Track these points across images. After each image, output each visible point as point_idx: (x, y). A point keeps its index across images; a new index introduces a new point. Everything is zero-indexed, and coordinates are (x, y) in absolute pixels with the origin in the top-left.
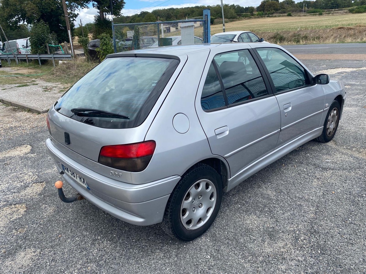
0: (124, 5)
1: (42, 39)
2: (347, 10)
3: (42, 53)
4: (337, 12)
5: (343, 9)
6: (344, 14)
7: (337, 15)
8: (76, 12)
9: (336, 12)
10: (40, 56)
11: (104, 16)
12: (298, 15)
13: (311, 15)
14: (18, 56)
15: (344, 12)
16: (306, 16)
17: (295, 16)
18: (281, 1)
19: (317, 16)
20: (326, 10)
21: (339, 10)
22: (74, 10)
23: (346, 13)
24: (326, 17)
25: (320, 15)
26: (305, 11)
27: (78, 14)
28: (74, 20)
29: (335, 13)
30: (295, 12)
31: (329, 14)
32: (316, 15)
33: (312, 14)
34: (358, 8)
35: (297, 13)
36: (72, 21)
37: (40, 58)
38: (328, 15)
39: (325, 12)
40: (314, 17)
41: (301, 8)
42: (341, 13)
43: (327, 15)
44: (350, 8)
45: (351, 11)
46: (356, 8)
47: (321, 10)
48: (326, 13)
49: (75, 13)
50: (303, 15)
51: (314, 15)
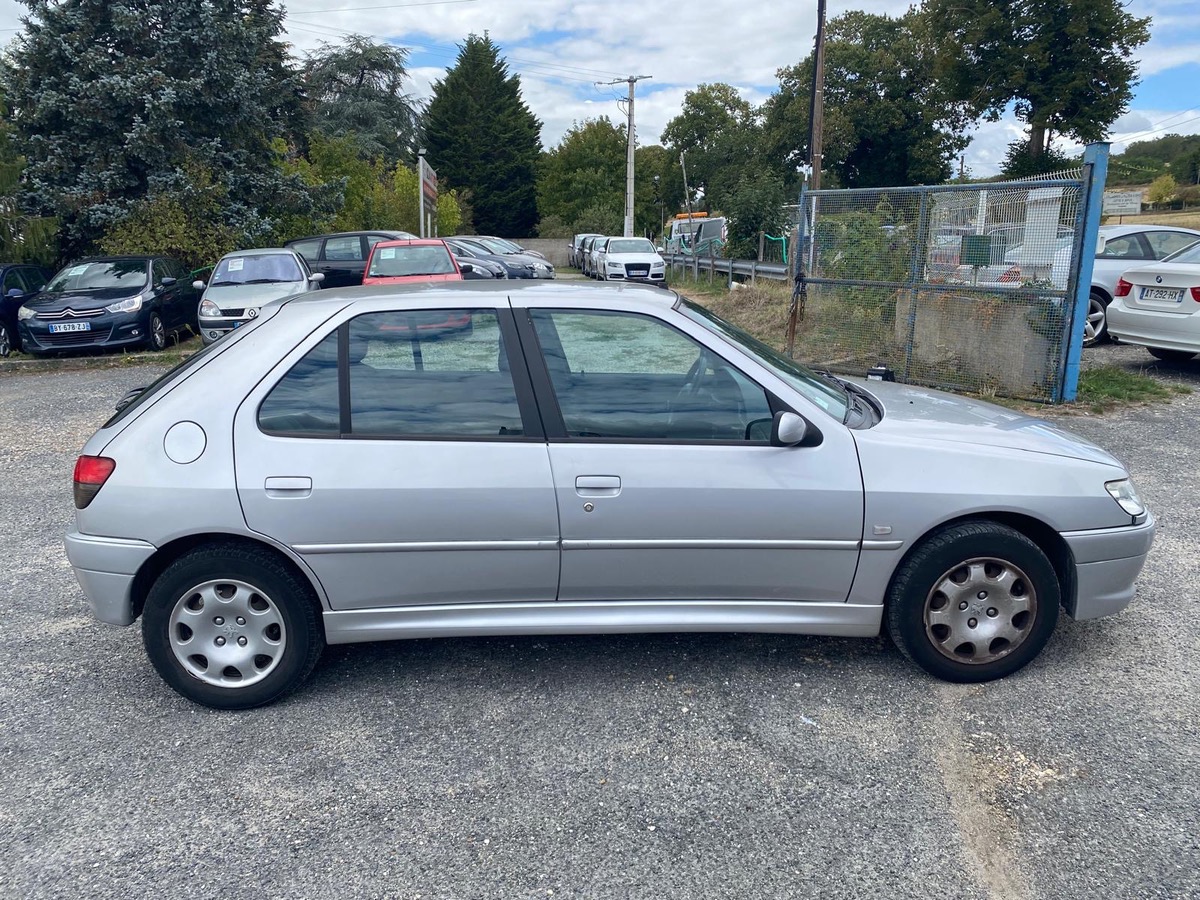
0: (1126, 104)
1: (754, 219)
3: (744, 257)
8: (965, 135)
10: (736, 265)
11: (1045, 144)
14: (701, 261)
22: (963, 126)
27: (970, 138)
28: (952, 156)
36: (947, 159)
37: (734, 269)
49: (962, 134)
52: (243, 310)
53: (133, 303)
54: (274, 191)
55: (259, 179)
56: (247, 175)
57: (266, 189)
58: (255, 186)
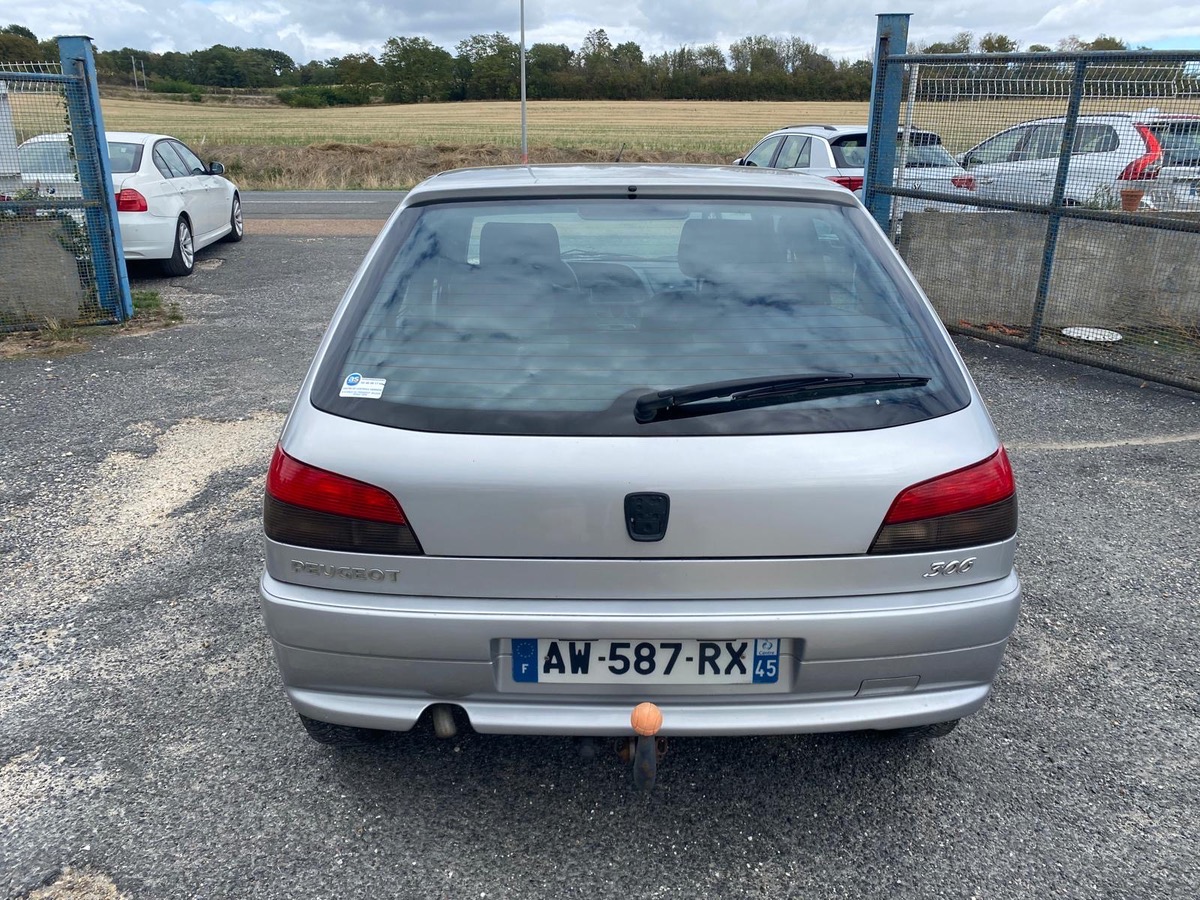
2: (272, 94)
4: (247, 99)
5: (259, 90)
6: (268, 105)
7: (246, 107)
9: (242, 96)
12: (121, 93)
13: (166, 98)
15: (266, 100)
16: (148, 98)
17: (111, 94)
18: (45, 40)
19: (187, 102)
20: (210, 89)
21: (250, 93)
23: (272, 102)
24: (213, 108)
25: (195, 100)
26: (141, 84)
29: (240, 99)
30: (107, 83)
31: (223, 100)
32: (182, 100)
33: (169, 94)
34: (303, 93)
35: (114, 86)
38: (221, 104)
39: (208, 95)
40: (178, 106)
41: (124, 73)
42: (257, 102)
43: (216, 103)
44: (280, 90)
45: (286, 100)
46: (298, 92)
47: (197, 87)
48: (214, 98)
50: (138, 94)
51: (174, 99)
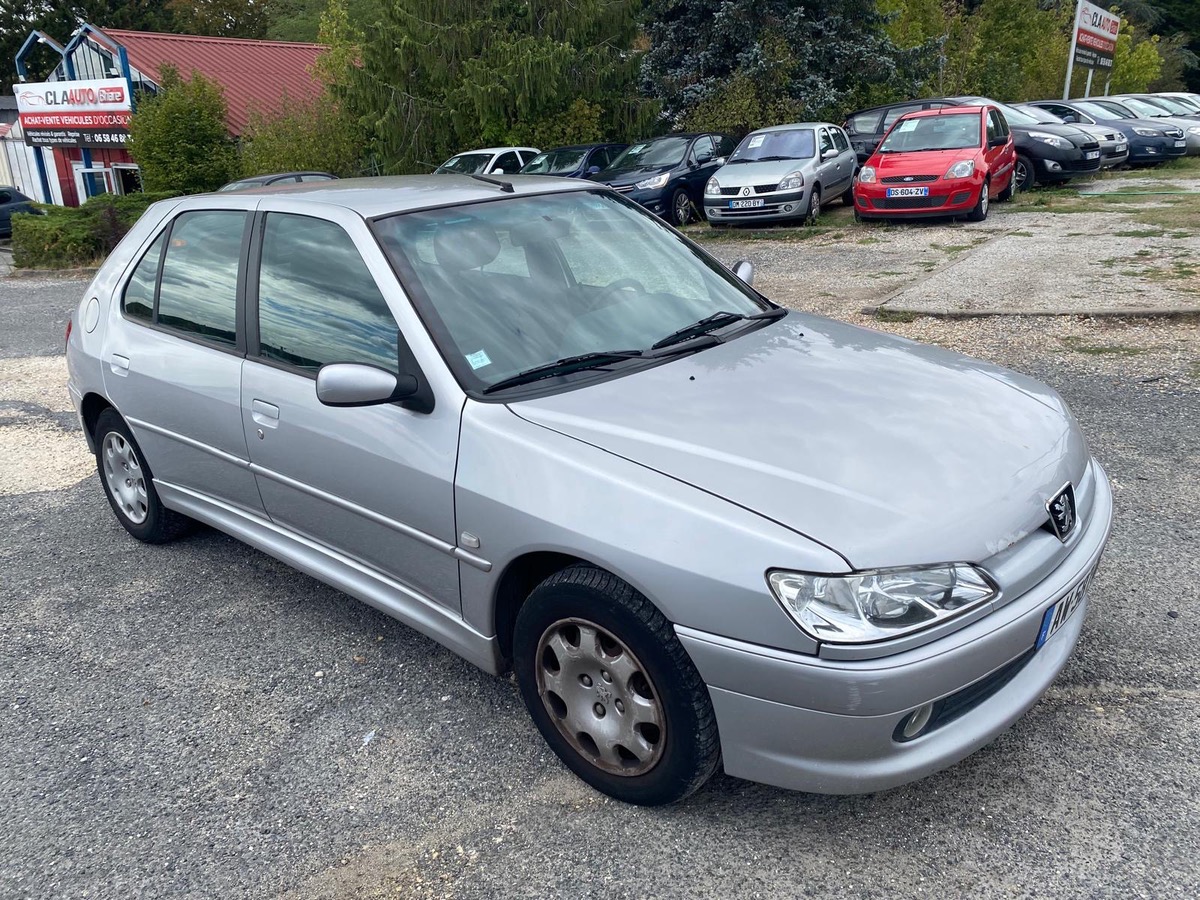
52: (740, 188)
53: (660, 180)
54: (858, 59)
55: (847, 48)
56: (833, 44)
57: (850, 58)
58: (839, 56)
